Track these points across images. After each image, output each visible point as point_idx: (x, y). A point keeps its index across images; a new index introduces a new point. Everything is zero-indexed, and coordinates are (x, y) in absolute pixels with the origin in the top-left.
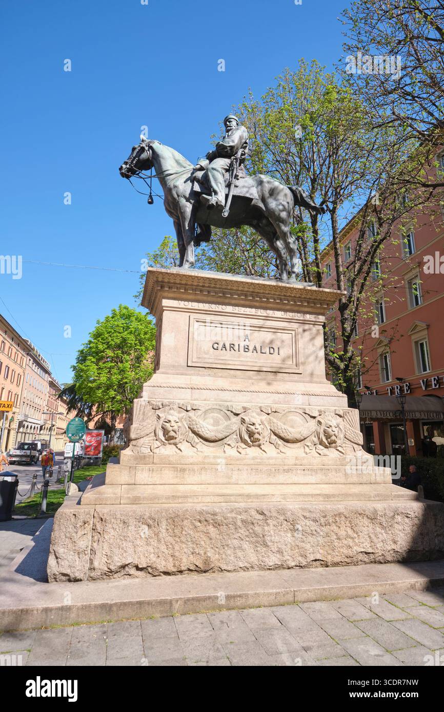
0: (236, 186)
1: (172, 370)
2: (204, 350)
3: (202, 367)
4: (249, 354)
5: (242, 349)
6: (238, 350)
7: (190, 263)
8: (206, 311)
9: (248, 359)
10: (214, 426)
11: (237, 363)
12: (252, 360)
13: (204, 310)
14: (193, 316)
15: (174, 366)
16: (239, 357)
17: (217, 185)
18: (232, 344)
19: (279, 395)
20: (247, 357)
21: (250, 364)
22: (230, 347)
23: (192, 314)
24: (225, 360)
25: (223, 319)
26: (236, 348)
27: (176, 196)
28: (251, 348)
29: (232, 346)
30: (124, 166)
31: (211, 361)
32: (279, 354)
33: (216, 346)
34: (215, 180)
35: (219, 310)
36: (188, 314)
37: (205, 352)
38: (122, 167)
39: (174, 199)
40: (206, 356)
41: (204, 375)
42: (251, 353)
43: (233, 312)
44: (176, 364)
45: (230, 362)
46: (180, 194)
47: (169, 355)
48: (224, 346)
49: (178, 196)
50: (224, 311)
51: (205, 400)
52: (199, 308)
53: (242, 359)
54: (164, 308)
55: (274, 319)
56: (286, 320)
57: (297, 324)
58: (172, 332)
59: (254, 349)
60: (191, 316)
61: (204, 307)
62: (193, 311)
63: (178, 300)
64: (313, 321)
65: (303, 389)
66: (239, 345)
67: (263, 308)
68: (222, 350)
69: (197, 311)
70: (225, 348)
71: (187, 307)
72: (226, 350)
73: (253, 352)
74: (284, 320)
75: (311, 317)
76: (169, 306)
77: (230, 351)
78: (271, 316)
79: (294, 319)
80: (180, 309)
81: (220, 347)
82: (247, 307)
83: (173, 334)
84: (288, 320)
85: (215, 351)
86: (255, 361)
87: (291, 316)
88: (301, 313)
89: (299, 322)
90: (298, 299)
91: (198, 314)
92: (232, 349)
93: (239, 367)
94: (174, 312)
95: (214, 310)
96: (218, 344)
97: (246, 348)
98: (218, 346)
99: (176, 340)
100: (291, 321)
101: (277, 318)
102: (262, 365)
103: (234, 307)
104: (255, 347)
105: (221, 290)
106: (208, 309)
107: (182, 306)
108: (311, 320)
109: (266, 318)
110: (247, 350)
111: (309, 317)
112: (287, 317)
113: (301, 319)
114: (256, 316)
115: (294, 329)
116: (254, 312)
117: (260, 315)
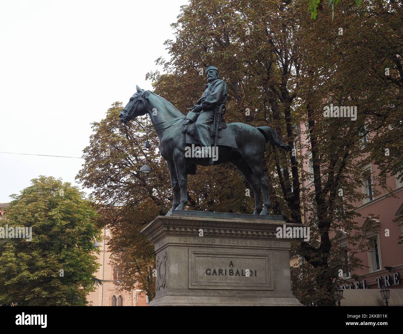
1: (177, 292)
2: (200, 275)
3: (199, 289)
4: (233, 277)
5: (228, 273)
6: (225, 274)
8: (200, 244)
9: (233, 281)
11: (224, 284)
12: (236, 282)
13: (199, 244)
14: (191, 250)
15: (178, 289)
16: (226, 280)
17: (205, 141)
18: (221, 270)
20: (231, 279)
21: (234, 285)
22: (219, 272)
23: (190, 247)
24: (216, 282)
25: (213, 250)
26: (224, 272)
27: (171, 147)
28: (235, 272)
29: (220, 271)
31: (205, 284)
32: (256, 276)
33: (208, 272)
35: (210, 244)
36: (187, 248)
37: (201, 277)
38: (122, 115)
40: (201, 280)
41: (201, 296)
42: (235, 276)
43: (220, 244)
44: (180, 288)
45: (220, 284)
47: (174, 281)
48: (215, 272)
49: (173, 147)
50: (214, 244)
52: (195, 243)
53: (229, 281)
54: (169, 244)
55: (251, 248)
56: (261, 248)
57: (269, 251)
58: (176, 263)
59: (237, 273)
60: (189, 249)
61: (199, 242)
62: (191, 245)
63: (180, 237)
64: (281, 248)
65: (274, 303)
66: (226, 270)
67: (243, 240)
68: (213, 275)
69: (193, 245)
70: (216, 273)
71: (186, 243)
72: (216, 275)
73: (236, 275)
74: (260, 248)
75: (280, 245)
76: (173, 242)
77: (219, 275)
78: (249, 246)
79: (267, 247)
80: (181, 245)
81: (212, 272)
82: (231, 239)
83: (177, 265)
84: (263, 248)
85: (208, 275)
86: (238, 282)
87: (265, 244)
88: (272, 242)
89: (270, 249)
90: (270, 231)
91: (195, 248)
92: (220, 273)
93: (226, 288)
94: (176, 247)
95: (206, 244)
96: (210, 270)
97: (231, 273)
98: (210, 272)
99: (179, 269)
100: (264, 248)
101: (254, 247)
102: (243, 285)
103: (221, 240)
104: (238, 271)
105: (212, 228)
106: (202, 244)
107: (182, 242)
108: (280, 247)
109: (246, 248)
110: (231, 274)
111: (278, 244)
112: (261, 246)
113: (273, 246)
114: (238, 246)
115: (267, 255)
116: (236, 243)
117: (241, 245)
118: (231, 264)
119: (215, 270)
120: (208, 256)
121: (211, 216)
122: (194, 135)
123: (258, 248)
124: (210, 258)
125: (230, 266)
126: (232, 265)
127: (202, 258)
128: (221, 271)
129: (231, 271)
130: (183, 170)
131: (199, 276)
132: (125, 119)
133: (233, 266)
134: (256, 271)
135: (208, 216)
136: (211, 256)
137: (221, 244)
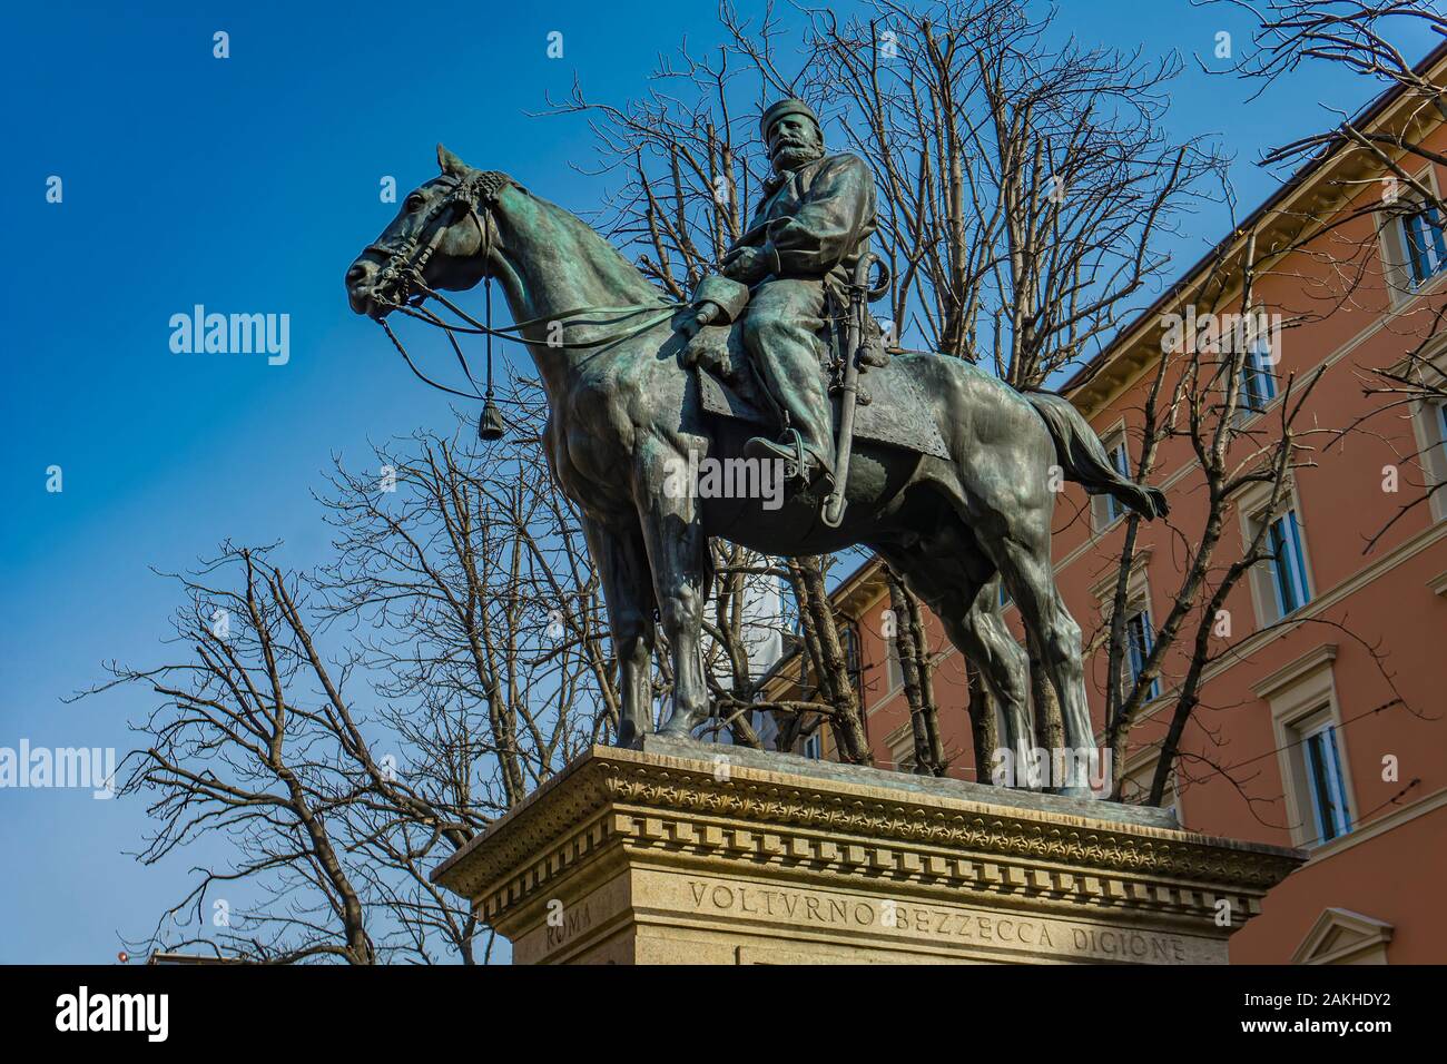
0: (863, 402)
7: (695, 715)
8: (799, 928)
13: (788, 927)
17: (806, 401)
27: (626, 424)
30: (372, 268)
34: (797, 377)
35: (846, 927)
36: (730, 943)
38: (362, 272)
39: (614, 434)
46: (643, 422)
49: (636, 425)
52: (772, 919)
54: (638, 917)
60: (741, 952)
61: (791, 912)
62: (751, 930)
63: (693, 878)
67: (1005, 917)
69: (764, 931)
71: (725, 913)
75: (1181, 955)
76: (660, 907)
78: (1035, 950)
80: (701, 924)
82: (947, 910)
87: (1110, 948)
88: (1145, 935)
90: (1138, 877)
91: (768, 946)
94: (674, 935)
95: (827, 924)
101: (1061, 957)
103: (901, 914)
105: (858, 839)
106: (805, 923)
107: (707, 908)
111: (1172, 952)
114: (984, 949)
116: (975, 934)
117: (1000, 946)
130: (683, 544)
132: (378, 292)
137: (902, 933)
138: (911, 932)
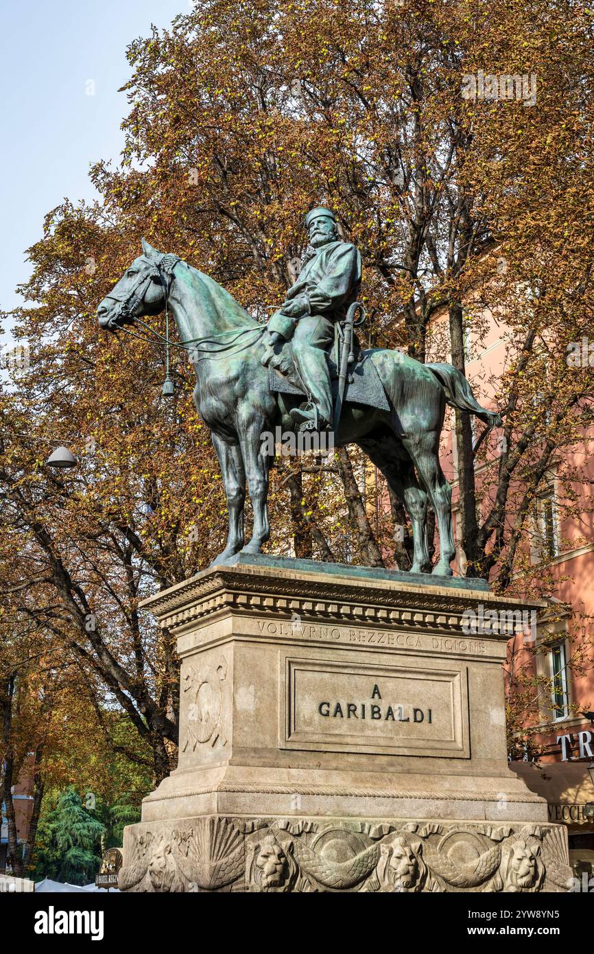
0: (349, 382)
1: (252, 757)
2: (305, 717)
4: (380, 723)
5: (368, 713)
6: (361, 716)
8: (306, 641)
9: (379, 733)
10: (339, 862)
11: (359, 741)
12: (385, 735)
13: (302, 641)
14: (285, 653)
15: (255, 750)
16: (363, 730)
18: (352, 705)
19: (437, 802)
20: (375, 729)
21: (382, 742)
22: (349, 710)
23: (282, 648)
24: (340, 735)
25: (333, 656)
26: (359, 712)
28: (384, 712)
31: (316, 738)
32: (430, 722)
33: (325, 709)
35: (327, 640)
36: (275, 649)
37: (305, 722)
40: (308, 729)
41: (309, 767)
42: (384, 722)
43: (351, 642)
44: (260, 746)
45: (349, 740)
46: (242, 395)
47: (246, 729)
48: (338, 709)
49: (239, 396)
50: (337, 641)
51: (317, 814)
52: (294, 637)
53: (368, 733)
54: (235, 638)
55: (421, 654)
56: (442, 656)
57: (459, 662)
58: (251, 683)
59: (388, 715)
60: (280, 652)
61: (302, 634)
62: (285, 642)
63: (259, 620)
64: (486, 657)
65: (473, 789)
66: (363, 706)
67: (401, 634)
68: (335, 716)
69: (291, 642)
70: (341, 711)
71: (273, 635)
72: (342, 716)
73: (387, 719)
74: (439, 655)
75: (483, 649)
76: (244, 633)
77: (349, 717)
78: (415, 648)
79: (454, 654)
80: (262, 640)
81: (332, 710)
82: (375, 631)
83: (252, 688)
84: (446, 656)
85: (323, 718)
86: (390, 735)
87: (450, 647)
89: (462, 657)
91: (292, 649)
92: (351, 713)
93: (364, 750)
94: (251, 645)
95: (319, 639)
96: (328, 705)
97: (375, 712)
98: (327, 708)
99: (257, 700)
100: (449, 656)
101: (426, 652)
102: (401, 745)
103: (352, 633)
104: (390, 709)
105: (334, 602)
106: (310, 639)
107: (265, 633)
108: (485, 654)
109: (408, 653)
110: (376, 716)
111: (479, 648)
112: (443, 651)
113: (467, 652)
114: (390, 648)
115: (454, 673)
116: (386, 641)
117: (398, 647)
118: (374, 693)
119: (338, 706)
120: (324, 669)
121: (330, 573)
122: (289, 372)
123: (436, 655)
124: (327, 675)
125: (373, 697)
126: (378, 693)
127: (309, 675)
128: (351, 708)
129: (376, 709)
131: (302, 719)
132: (113, 321)
133: (380, 698)
134: (430, 711)
135: (323, 571)
136: (329, 669)
137: (354, 642)
138: (356, 642)
